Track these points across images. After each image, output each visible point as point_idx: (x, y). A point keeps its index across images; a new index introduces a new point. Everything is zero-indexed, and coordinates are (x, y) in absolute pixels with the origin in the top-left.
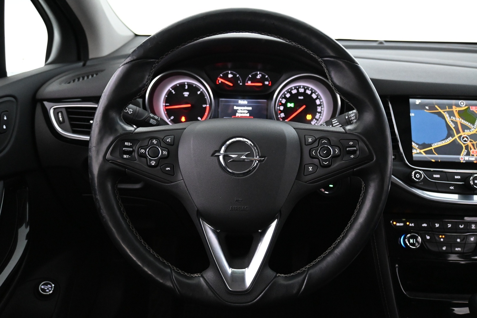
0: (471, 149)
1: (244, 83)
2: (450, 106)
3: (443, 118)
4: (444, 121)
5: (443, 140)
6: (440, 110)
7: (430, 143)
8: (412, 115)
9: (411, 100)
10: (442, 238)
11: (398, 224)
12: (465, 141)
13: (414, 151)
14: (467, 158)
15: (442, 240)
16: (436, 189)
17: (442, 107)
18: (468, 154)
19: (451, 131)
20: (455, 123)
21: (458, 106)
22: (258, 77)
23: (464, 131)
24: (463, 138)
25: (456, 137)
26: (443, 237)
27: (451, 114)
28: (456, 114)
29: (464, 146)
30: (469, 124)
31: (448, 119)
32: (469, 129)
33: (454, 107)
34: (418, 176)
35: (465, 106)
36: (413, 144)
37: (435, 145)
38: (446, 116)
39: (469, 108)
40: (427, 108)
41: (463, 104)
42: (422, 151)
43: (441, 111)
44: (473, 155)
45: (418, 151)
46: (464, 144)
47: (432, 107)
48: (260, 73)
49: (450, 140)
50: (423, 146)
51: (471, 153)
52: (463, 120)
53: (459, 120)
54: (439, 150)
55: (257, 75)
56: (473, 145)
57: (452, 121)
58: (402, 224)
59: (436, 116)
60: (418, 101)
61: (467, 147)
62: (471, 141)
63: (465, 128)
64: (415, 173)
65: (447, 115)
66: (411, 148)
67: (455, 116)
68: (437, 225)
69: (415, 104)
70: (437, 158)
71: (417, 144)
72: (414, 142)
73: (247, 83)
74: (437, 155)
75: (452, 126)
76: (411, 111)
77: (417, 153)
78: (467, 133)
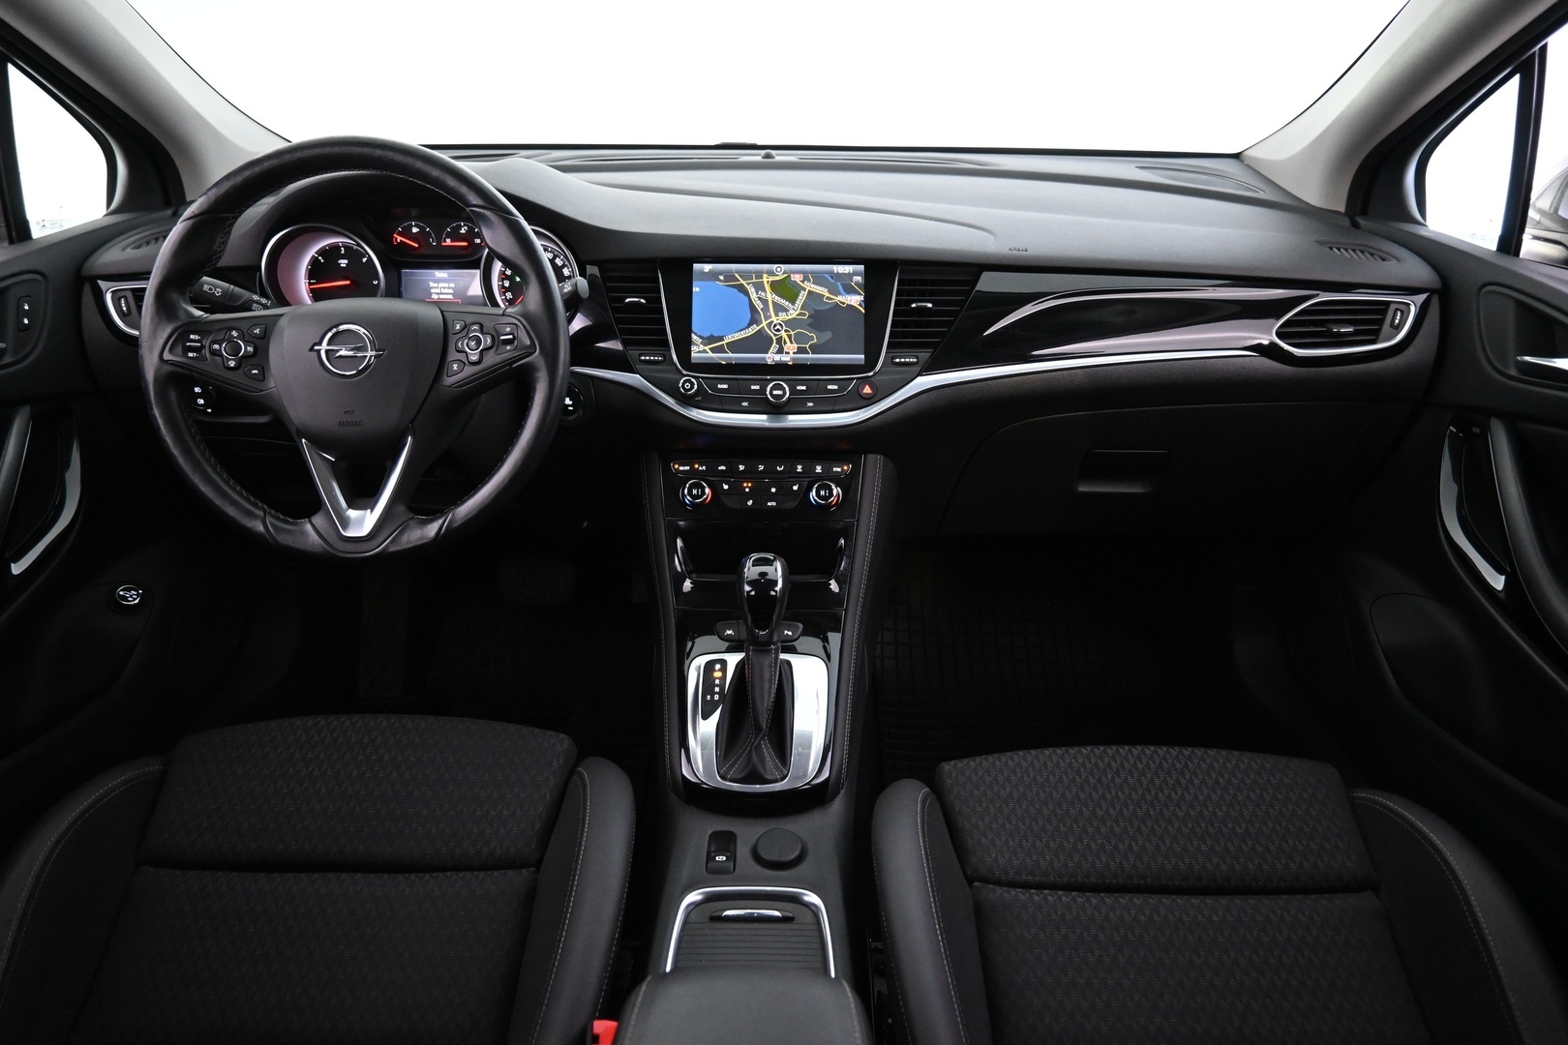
0: (785, 343)
1: (439, 242)
2: (759, 275)
3: (746, 293)
4: (746, 298)
5: (742, 330)
6: (742, 282)
7: (721, 335)
8: (696, 289)
9: (696, 266)
10: (747, 487)
11: (681, 468)
12: (778, 330)
13: (694, 348)
14: (777, 358)
15: (747, 490)
16: (720, 407)
17: (746, 275)
18: (780, 351)
19: (756, 316)
20: (764, 302)
21: (771, 273)
22: (463, 231)
23: (777, 315)
24: (775, 326)
25: (764, 324)
26: (750, 485)
27: (759, 287)
28: (767, 287)
29: (774, 338)
30: (787, 303)
31: (754, 296)
32: (786, 311)
33: (765, 276)
34: (688, 386)
35: (784, 273)
36: (694, 337)
37: (728, 339)
38: (751, 290)
39: (789, 276)
40: (721, 278)
41: (780, 270)
42: (707, 348)
43: (744, 283)
44: (788, 353)
45: (702, 348)
46: (775, 335)
47: (729, 277)
48: (465, 225)
49: (754, 329)
50: (709, 340)
51: (785, 350)
52: (777, 298)
53: (770, 296)
54: (735, 346)
55: (460, 227)
56: (789, 336)
57: (759, 298)
58: (687, 468)
59: (735, 290)
60: (707, 267)
61: (780, 340)
62: (786, 331)
63: (779, 308)
64: (685, 382)
65: (753, 290)
66: (689, 342)
67: (765, 292)
68: (742, 468)
69: (702, 273)
70: (731, 358)
71: (700, 337)
72: (696, 334)
73: (445, 241)
74: (731, 355)
75: (759, 305)
76: (694, 283)
77: (699, 352)
78: (783, 316)
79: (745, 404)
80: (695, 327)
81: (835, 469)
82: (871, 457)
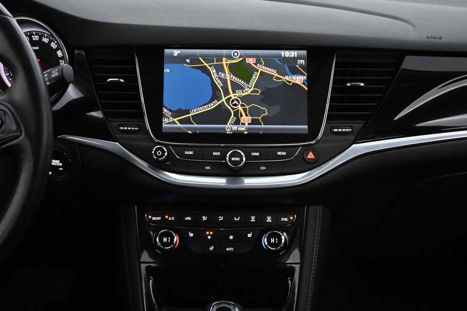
0: (242, 115)
2: (220, 58)
3: (209, 74)
4: (209, 78)
5: (205, 105)
6: (205, 64)
7: (187, 109)
8: (167, 70)
9: (167, 51)
10: (209, 235)
11: (154, 218)
12: (235, 105)
13: (165, 120)
14: (235, 128)
15: (209, 237)
16: (187, 171)
17: (208, 59)
18: (237, 122)
19: (217, 93)
20: (224, 81)
21: (229, 57)
23: (234, 92)
24: (233, 101)
25: (224, 99)
26: (211, 233)
27: (220, 69)
28: (226, 69)
29: (232, 111)
30: (243, 82)
31: (215, 76)
32: (242, 88)
33: (224, 59)
34: (159, 153)
35: (240, 57)
36: (165, 110)
37: (194, 112)
38: (213, 71)
39: (244, 60)
40: (188, 61)
41: (237, 54)
42: (175, 120)
43: (206, 65)
44: (244, 124)
45: (171, 119)
46: (233, 109)
47: (195, 60)
49: (215, 104)
50: (177, 113)
51: (242, 121)
52: (234, 77)
53: (229, 76)
54: (199, 119)
56: (245, 110)
57: (220, 78)
58: (159, 218)
59: (199, 72)
60: (176, 52)
61: (237, 113)
62: (242, 105)
63: (236, 87)
64: (157, 150)
65: (214, 71)
66: (161, 115)
67: (225, 73)
68: (204, 218)
69: (171, 56)
70: (196, 128)
71: (170, 110)
72: (166, 108)
74: (196, 125)
75: (219, 84)
76: (166, 65)
77: (169, 123)
78: (239, 93)
79: (208, 168)
80: (165, 103)
81: (282, 219)
82: (312, 208)
